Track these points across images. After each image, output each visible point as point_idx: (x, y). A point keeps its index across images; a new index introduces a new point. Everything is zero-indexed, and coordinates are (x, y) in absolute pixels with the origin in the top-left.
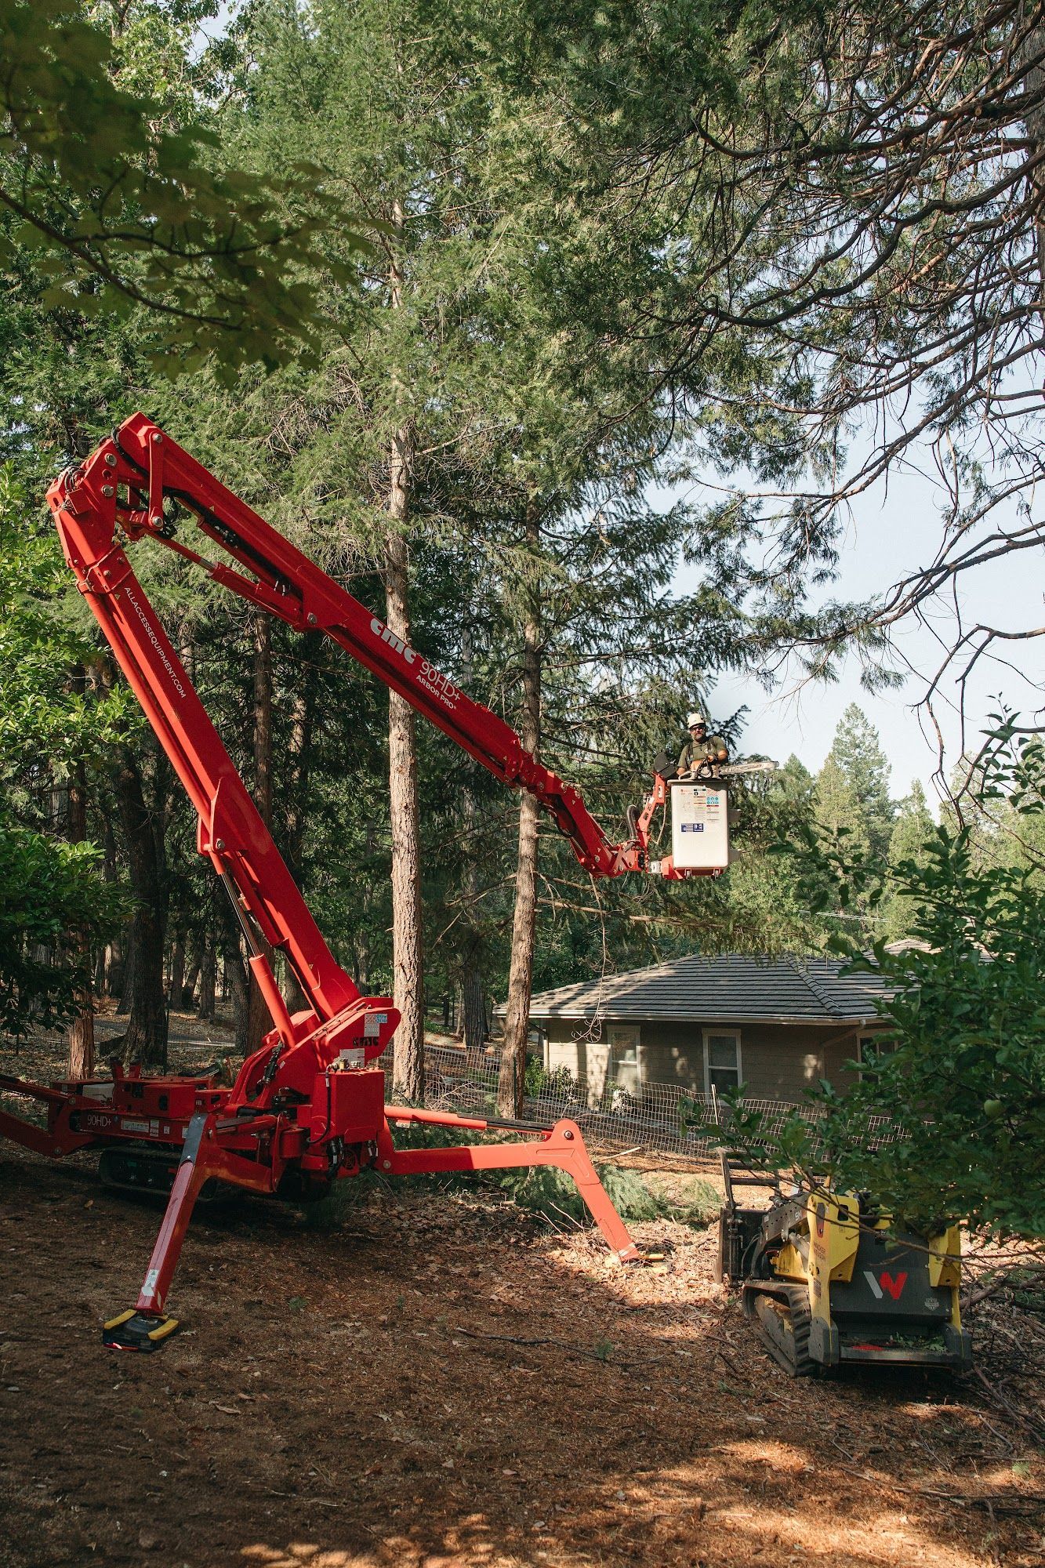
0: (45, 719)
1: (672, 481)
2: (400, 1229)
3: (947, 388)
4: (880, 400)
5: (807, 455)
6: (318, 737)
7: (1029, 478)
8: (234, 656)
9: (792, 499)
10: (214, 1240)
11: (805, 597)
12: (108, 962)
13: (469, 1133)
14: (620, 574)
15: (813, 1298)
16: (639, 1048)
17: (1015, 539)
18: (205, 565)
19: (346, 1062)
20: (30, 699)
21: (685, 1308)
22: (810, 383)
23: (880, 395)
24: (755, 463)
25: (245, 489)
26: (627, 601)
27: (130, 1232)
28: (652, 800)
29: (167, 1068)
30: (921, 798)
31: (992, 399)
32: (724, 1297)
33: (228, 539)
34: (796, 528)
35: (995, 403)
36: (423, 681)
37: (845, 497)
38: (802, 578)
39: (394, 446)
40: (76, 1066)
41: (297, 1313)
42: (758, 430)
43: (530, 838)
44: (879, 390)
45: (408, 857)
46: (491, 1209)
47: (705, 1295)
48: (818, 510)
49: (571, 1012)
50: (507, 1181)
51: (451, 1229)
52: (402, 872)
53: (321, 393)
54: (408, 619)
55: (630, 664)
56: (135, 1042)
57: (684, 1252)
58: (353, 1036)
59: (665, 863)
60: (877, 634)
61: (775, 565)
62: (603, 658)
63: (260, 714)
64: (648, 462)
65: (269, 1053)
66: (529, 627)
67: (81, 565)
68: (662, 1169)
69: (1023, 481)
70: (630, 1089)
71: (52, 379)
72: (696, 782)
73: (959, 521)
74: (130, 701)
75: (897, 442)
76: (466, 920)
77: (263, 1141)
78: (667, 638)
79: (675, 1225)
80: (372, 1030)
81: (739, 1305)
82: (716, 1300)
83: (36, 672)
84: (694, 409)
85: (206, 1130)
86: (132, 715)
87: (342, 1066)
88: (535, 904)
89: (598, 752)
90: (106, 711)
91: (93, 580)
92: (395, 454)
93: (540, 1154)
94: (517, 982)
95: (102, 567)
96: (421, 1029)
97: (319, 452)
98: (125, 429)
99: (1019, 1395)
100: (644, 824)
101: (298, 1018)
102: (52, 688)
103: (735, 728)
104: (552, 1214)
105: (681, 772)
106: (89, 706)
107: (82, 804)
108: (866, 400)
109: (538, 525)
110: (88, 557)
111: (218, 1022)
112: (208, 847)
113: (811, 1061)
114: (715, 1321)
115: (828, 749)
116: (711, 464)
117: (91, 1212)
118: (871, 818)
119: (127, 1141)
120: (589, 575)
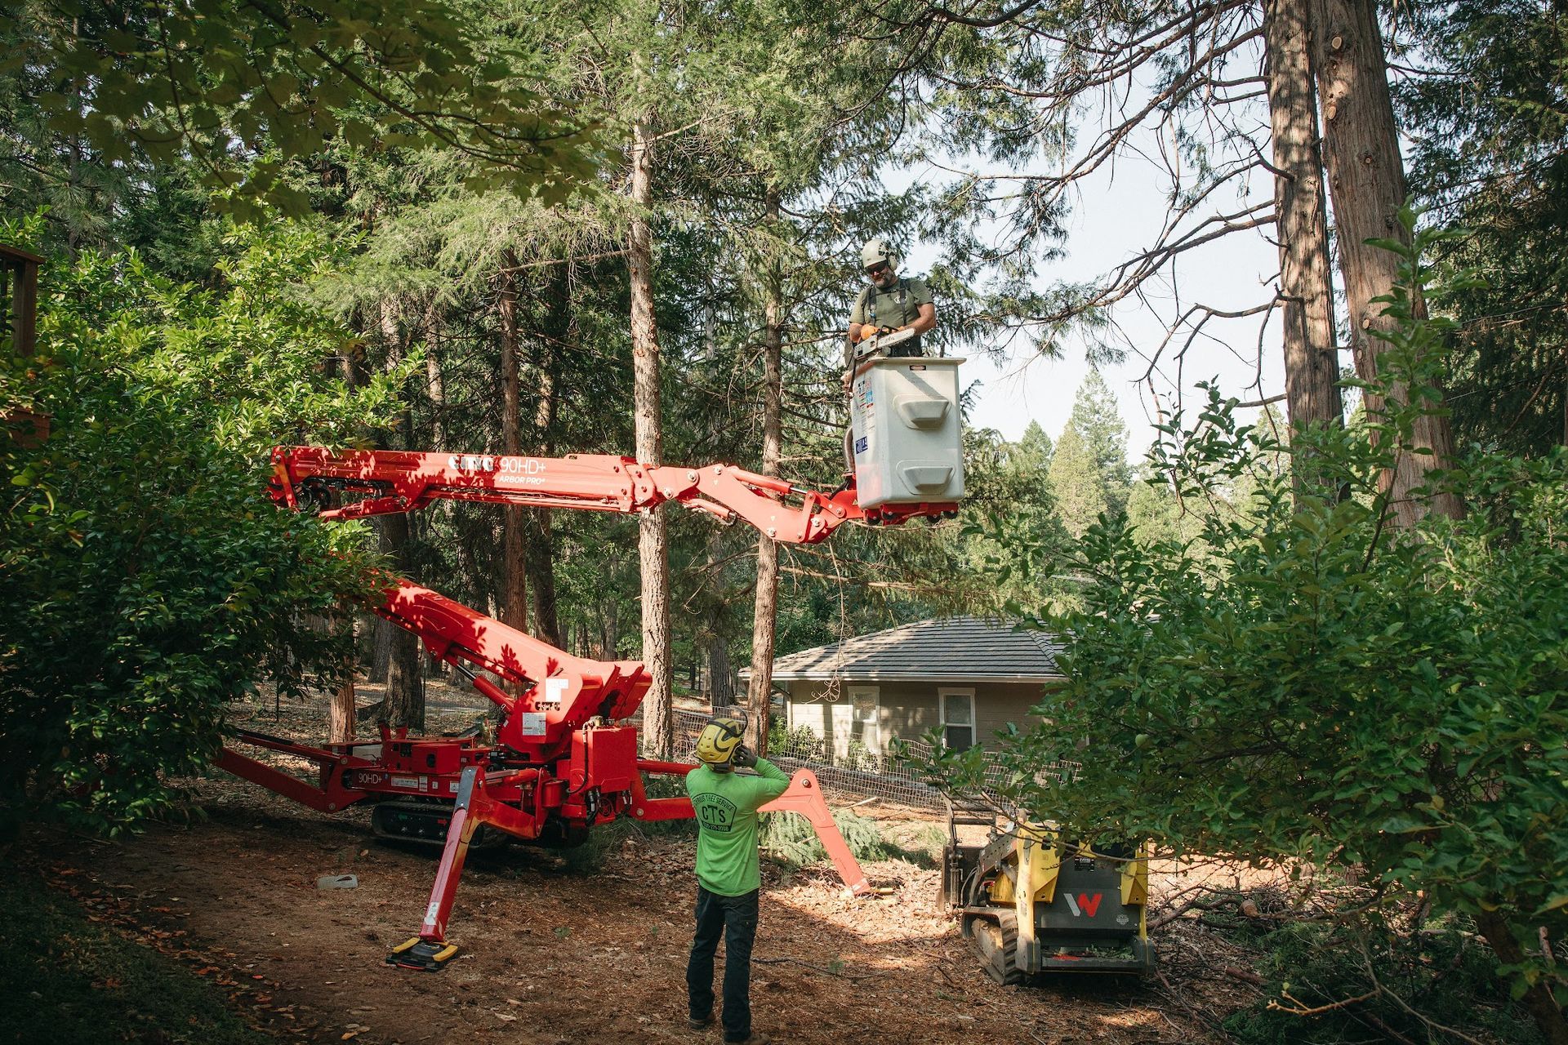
0: (310, 405)
1: (906, 163)
3: (1175, 69)
4: (1107, 85)
5: (1039, 135)
6: (564, 412)
7: (1246, 163)
8: (481, 333)
9: (1024, 181)
10: (483, 883)
11: (1035, 275)
15: (1020, 918)
16: (881, 710)
17: (1232, 222)
20: (295, 386)
22: (1042, 63)
23: (1108, 80)
24: (987, 145)
27: (406, 877)
29: (426, 731)
31: (1216, 84)
34: (1027, 208)
37: (1074, 178)
38: (1033, 255)
39: (637, 131)
40: (338, 732)
41: (562, 940)
42: (989, 112)
44: (1107, 74)
45: (655, 528)
48: (1048, 191)
49: (816, 674)
52: (649, 543)
53: (565, 81)
54: (651, 300)
57: (913, 887)
60: (1099, 315)
61: (1007, 244)
63: (507, 390)
64: (885, 144)
66: (770, 304)
68: (896, 819)
69: (1241, 165)
73: (1183, 201)
74: (390, 387)
75: (1123, 126)
77: (527, 792)
79: (905, 865)
85: (477, 781)
87: (597, 724)
88: (777, 574)
89: (837, 426)
90: (368, 397)
92: (639, 138)
94: (761, 648)
96: (669, 693)
99: (1196, 994)
106: (352, 391)
108: (1095, 83)
109: (778, 204)
111: (468, 689)
115: (1069, 415)
116: (944, 149)
117: (367, 859)
118: (1110, 483)
119: (396, 797)
120: (828, 253)
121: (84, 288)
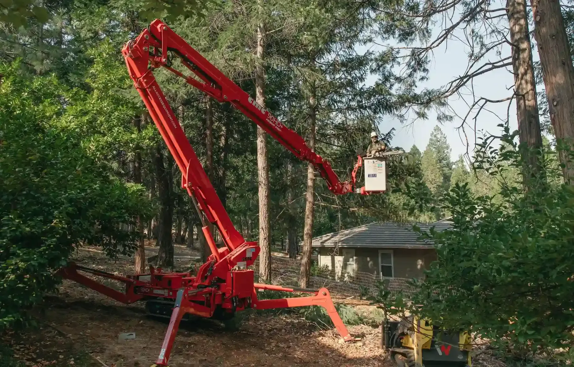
0: (122, 137)
1: (365, 43)
2: (261, 330)
3: (470, 7)
4: (444, 12)
5: (417, 32)
6: (231, 141)
7: (500, 42)
8: (199, 110)
9: (411, 50)
10: (189, 336)
11: (416, 87)
12: (152, 226)
13: (288, 293)
14: (346, 78)
15: (416, 355)
16: (355, 258)
17: (495, 65)
18: (184, 77)
19: (239, 268)
20: (116, 129)
21: (369, 359)
22: (418, 5)
23: (444, 10)
24: (397, 36)
25: (200, 47)
26: (348, 88)
27: (157, 333)
28: (357, 165)
29: (173, 267)
30: (462, 161)
31: (487, 11)
32: (383, 355)
33: (192, 67)
34: (413, 60)
35: (488, 13)
36: (269, 121)
37: (431, 48)
38: (415, 79)
39: (259, 30)
40: (138, 268)
42: (397, 23)
43: (311, 179)
44: (444, 8)
45: (264, 187)
46: (296, 321)
47: (376, 354)
48: (421, 53)
49: (328, 244)
50: (302, 311)
51: (280, 330)
52: (262, 193)
53: (230, 10)
54: (264, 96)
55: (350, 112)
56: (161, 258)
57: (369, 337)
58: (242, 257)
59: (362, 189)
60: (443, 101)
61: (404, 75)
62: (340, 110)
63: (208, 132)
64: (356, 36)
65: (210, 264)
66: (311, 98)
67: (135, 78)
68: (362, 304)
69: (498, 43)
70: (352, 274)
71: (126, 4)
72: (374, 158)
73: (475, 58)
74: (156, 130)
75: (451, 28)
76: (288, 210)
77: (207, 297)
78: (364, 102)
79: (366, 327)
80: (249, 255)
81: (389, 357)
82: (380, 356)
83: (119, 119)
84: (373, 15)
85: (184, 294)
86: (156, 135)
87: (237, 269)
88: (314, 204)
89: (338, 146)
90: (146, 133)
91: (140, 83)
92: (259, 33)
93: (314, 301)
94: (307, 234)
95: (144, 78)
96: (271, 251)
97: (228, 33)
98: (153, 25)
100: (354, 174)
101: (221, 250)
102: (125, 124)
103: (390, 137)
104: (319, 323)
105: (368, 154)
106: (140, 131)
107: (139, 168)
108: (439, 12)
109: (314, 60)
110: (138, 74)
111: (194, 249)
112: (186, 185)
113: (420, 262)
114: (380, 364)
115: (428, 142)
116: (380, 36)
117: (142, 325)
118: (444, 169)
119: (155, 298)
120: (334, 78)
121: (36, 90)
